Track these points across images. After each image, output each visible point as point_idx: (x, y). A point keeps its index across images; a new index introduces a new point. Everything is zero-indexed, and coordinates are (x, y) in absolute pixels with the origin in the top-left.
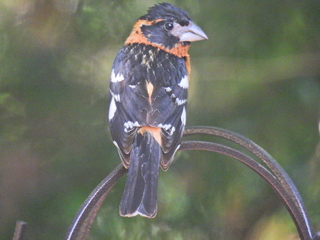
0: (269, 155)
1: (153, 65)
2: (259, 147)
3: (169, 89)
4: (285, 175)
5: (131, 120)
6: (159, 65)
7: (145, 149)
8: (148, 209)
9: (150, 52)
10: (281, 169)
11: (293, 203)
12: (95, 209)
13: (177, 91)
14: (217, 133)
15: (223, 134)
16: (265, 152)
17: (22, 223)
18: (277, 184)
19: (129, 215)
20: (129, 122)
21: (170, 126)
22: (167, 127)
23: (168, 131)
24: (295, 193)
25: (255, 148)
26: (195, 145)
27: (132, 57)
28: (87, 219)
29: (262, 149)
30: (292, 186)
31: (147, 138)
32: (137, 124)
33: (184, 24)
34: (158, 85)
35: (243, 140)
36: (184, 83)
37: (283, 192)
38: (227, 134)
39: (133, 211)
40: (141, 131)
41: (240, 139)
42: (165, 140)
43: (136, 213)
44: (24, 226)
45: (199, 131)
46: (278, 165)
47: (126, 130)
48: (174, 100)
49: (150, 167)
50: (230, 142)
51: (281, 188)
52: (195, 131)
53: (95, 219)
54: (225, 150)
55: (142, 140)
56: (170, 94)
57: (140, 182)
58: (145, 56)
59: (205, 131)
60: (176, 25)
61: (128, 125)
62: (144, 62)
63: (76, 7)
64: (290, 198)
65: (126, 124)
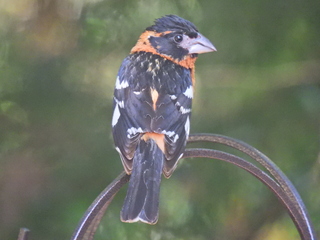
0: (272, 163)
1: (159, 73)
2: (263, 155)
3: (174, 97)
4: (288, 182)
5: (135, 126)
7: (147, 156)
8: (149, 215)
9: (156, 60)
10: (284, 177)
11: (296, 211)
12: (98, 217)
13: (182, 99)
14: (220, 140)
15: (227, 142)
16: (268, 159)
17: (25, 230)
18: (280, 191)
19: (130, 221)
20: (133, 128)
21: (173, 133)
22: (171, 134)
23: (172, 138)
24: (298, 200)
25: (258, 155)
26: (199, 152)
27: (138, 64)
28: (90, 226)
30: (295, 193)
31: (150, 145)
32: (140, 130)
33: (193, 36)
34: (163, 93)
36: (189, 93)
37: (287, 199)
38: (231, 142)
39: (134, 217)
40: (144, 138)
41: (243, 146)
42: (168, 146)
43: (137, 219)
44: (27, 233)
45: (203, 138)
46: (281, 172)
47: (129, 136)
48: (179, 108)
49: (152, 174)
50: (234, 149)
51: (284, 195)
52: (199, 138)
53: (98, 226)
54: (229, 158)
55: (145, 147)
56: (175, 101)
57: (142, 188)
58: (151, 64)
59: (209, 138)
60: (185, 37)
61: (132, 131)
62: (150, 69)
63: (79, 13)
64: (293, 205)
65: (129, 130)
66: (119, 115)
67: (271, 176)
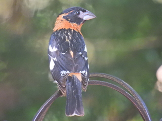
0: (131, 88)
1: (72, 41)
2: (126, 84)
3: (80, 53)
4: (139, 98)
5: (65, 70)
6: (75, 41)
7: (73, 83)
9: (69, 34)
10: (137, 94)
11: (143, 112)
12: (43, 115)
13: (84, 54)
14: (105, 76)
15: (108, 77)
16: (129, 86)
18: (135, 102)
19: (70, 116)
20: (63, 71)
21: (85, 71)
22: (84, 72)
23: (85, 74)
24: (144, 107)
25: (124, 84)
26: (94, 82)
27: (60, 38)
29: (128, 84)
30: (143, 103)
31: (74, 78)
32: (68, 72)
33: (84, 11)
34: (75, 51)
35: (118, 80)
37: (139, 106)
38: (110, 77)
39: (72, 113)
40: (70, 75)
42: (83, 79)
43: (74, 114)
45: (96, 75)
46: (136, 92)
47: (62, 75)
49: (77, 92)
50: (112, 81)
51: (137, 104)
52: (94, 75)
54: (109, 85)
55: (71, 79)
58: (67, 37)
59: (99, 75)
60: (81, 12)
61: (63, 72)
62: (67, 40)
64: (142, 109)
65: (61, 72)
66: (54, 64)
67: (131, 94)
